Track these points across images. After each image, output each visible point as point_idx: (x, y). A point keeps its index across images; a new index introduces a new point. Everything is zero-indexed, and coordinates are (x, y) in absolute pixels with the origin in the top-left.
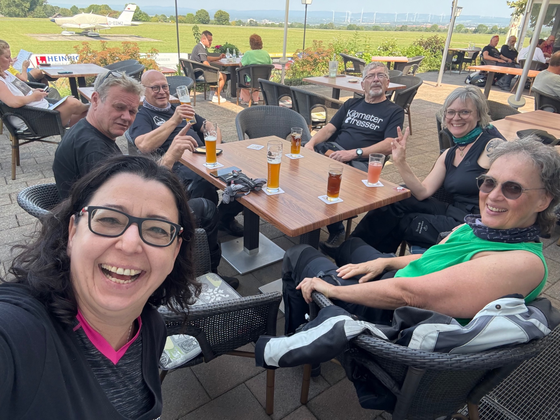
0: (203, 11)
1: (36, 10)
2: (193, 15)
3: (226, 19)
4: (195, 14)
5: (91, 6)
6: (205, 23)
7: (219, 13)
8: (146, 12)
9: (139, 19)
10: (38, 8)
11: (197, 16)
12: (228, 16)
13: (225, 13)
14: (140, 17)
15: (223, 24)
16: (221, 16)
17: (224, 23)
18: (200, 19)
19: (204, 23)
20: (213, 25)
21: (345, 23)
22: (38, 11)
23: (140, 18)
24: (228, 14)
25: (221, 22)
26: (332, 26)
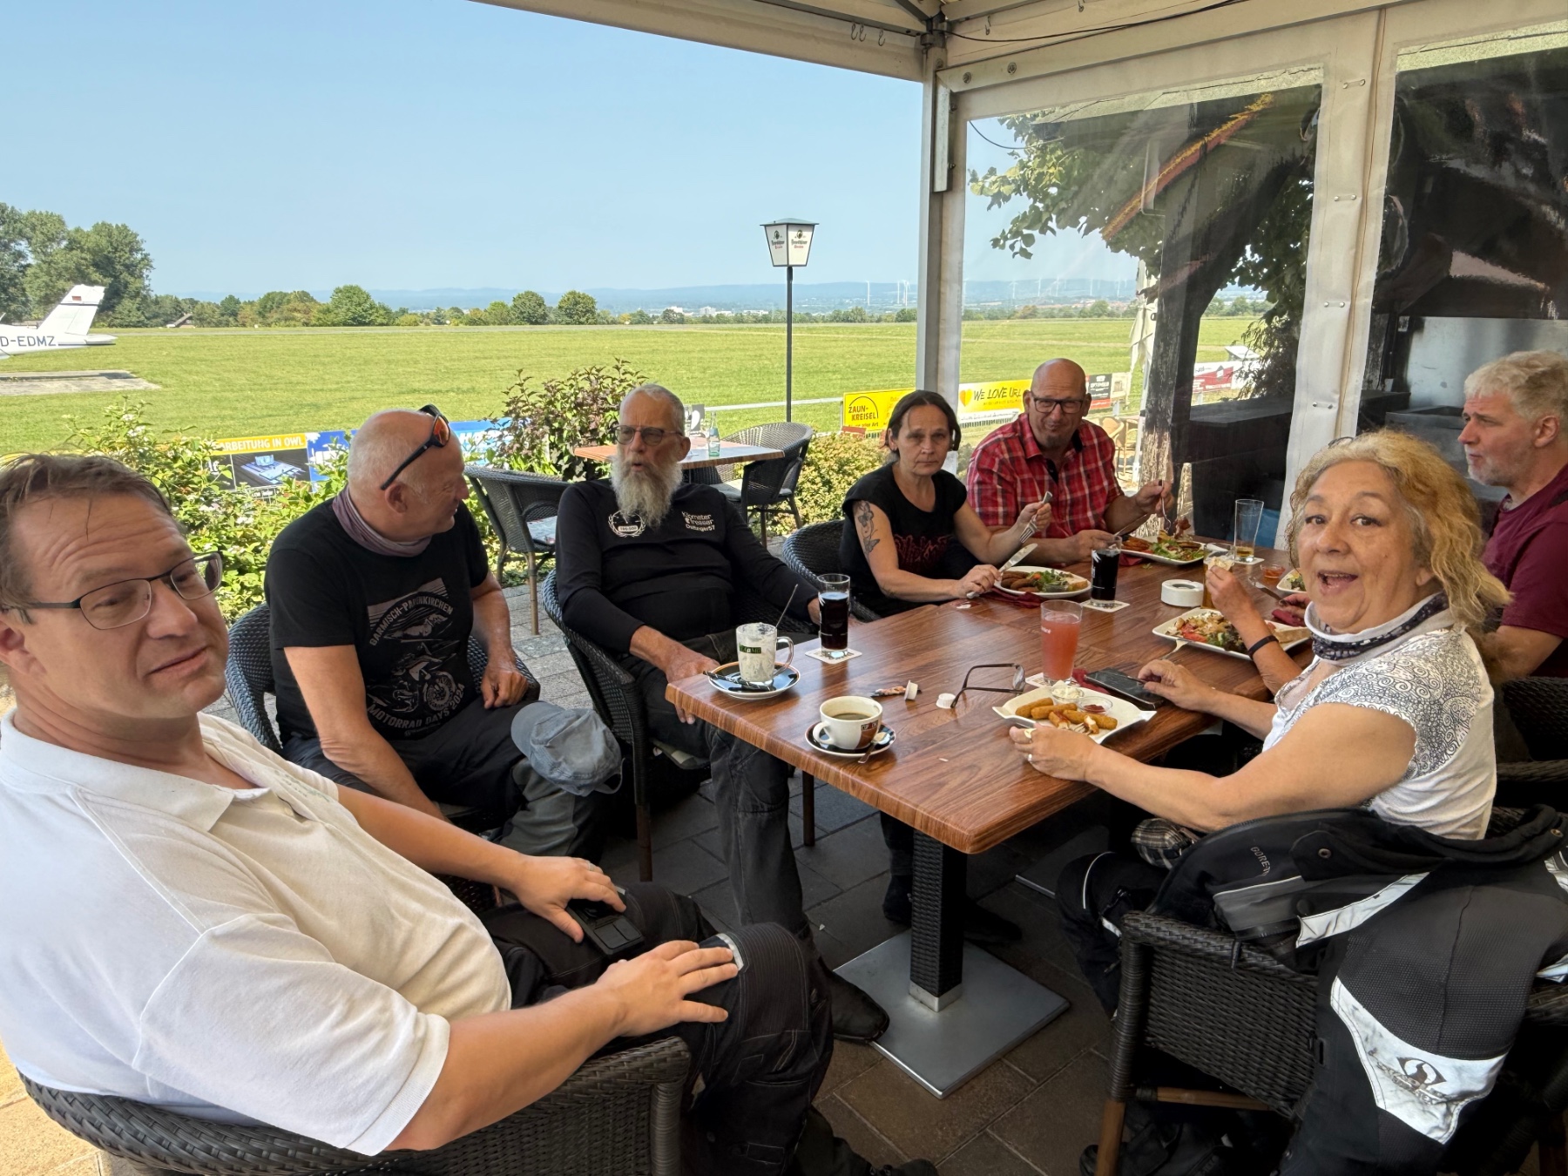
0: (530, 295)
1: (119, 308)
2: (504, 305)
3: (588, 311)
4: (510, 304)
5: (269, 294)
6: (536, 323)
7: (571, 297)
8: (386, 305)
9: (367, 320)
10: (127, 304)
11: (515, 306)
12: (593, 302)
13: (584, 297)
14: (371, 315)
15: (581, 323)
16: (577, 303)
17: (583, 320)
18: (522, 313)
19: (532, 323)
20: (557, 328)
21: (895, 306)
22: (126, 312)
23: (372, 318)
24: (590, 299)
25: (576, 317)
26: (861, 315)
